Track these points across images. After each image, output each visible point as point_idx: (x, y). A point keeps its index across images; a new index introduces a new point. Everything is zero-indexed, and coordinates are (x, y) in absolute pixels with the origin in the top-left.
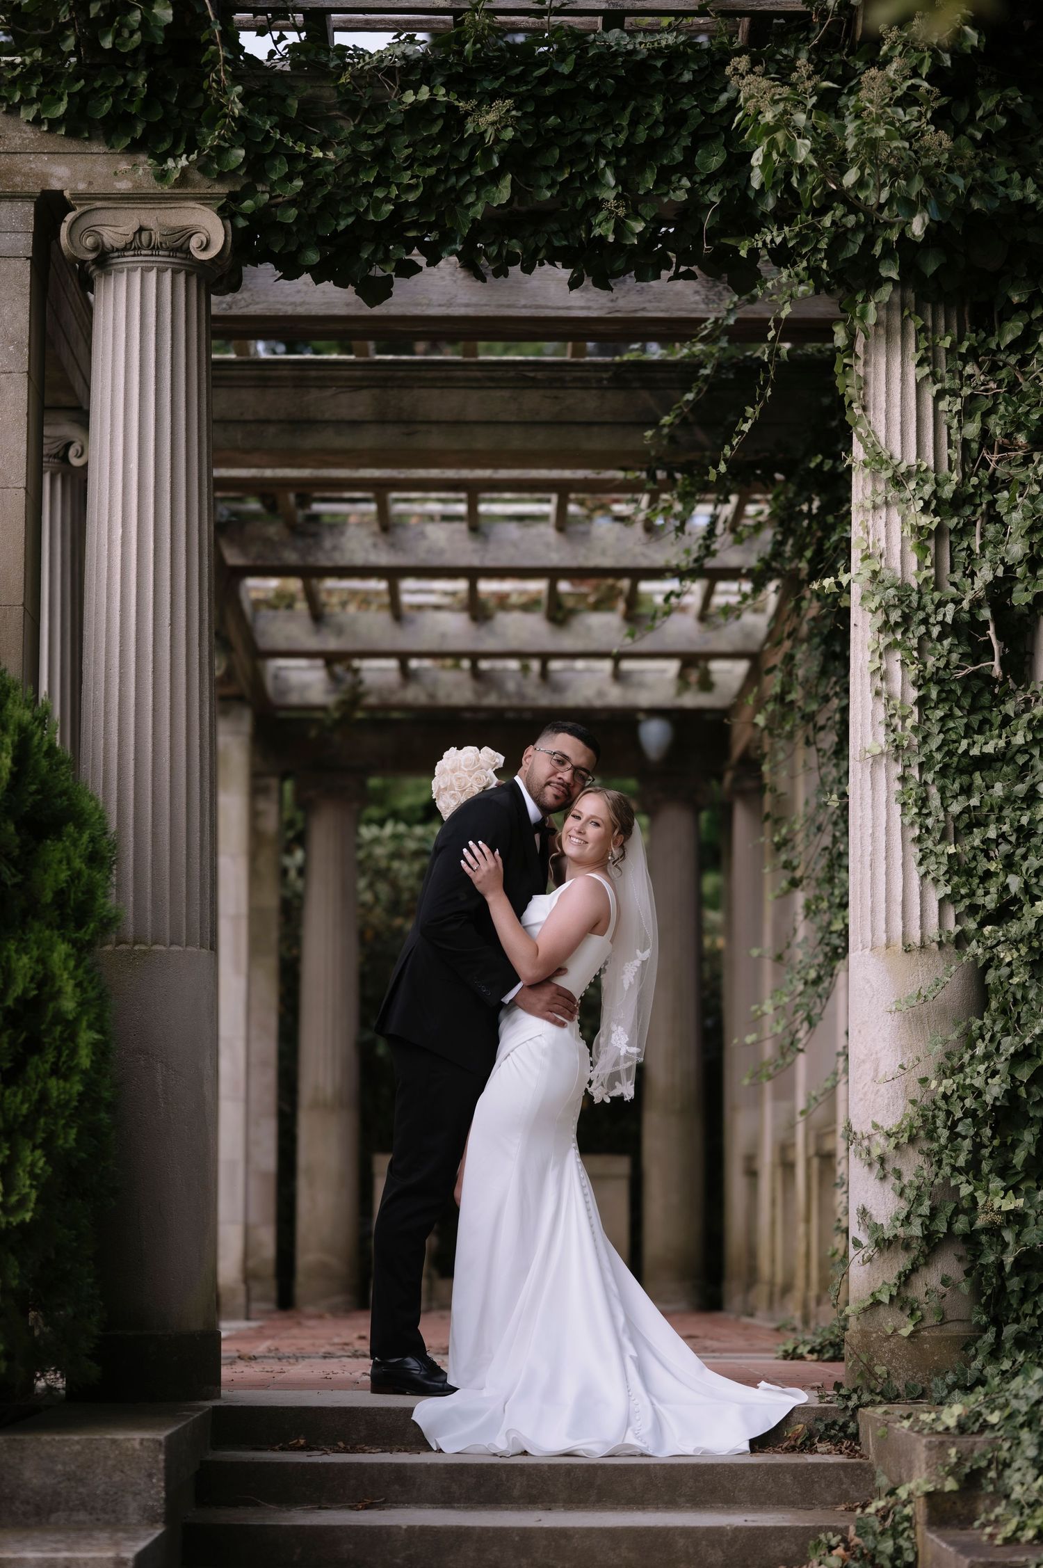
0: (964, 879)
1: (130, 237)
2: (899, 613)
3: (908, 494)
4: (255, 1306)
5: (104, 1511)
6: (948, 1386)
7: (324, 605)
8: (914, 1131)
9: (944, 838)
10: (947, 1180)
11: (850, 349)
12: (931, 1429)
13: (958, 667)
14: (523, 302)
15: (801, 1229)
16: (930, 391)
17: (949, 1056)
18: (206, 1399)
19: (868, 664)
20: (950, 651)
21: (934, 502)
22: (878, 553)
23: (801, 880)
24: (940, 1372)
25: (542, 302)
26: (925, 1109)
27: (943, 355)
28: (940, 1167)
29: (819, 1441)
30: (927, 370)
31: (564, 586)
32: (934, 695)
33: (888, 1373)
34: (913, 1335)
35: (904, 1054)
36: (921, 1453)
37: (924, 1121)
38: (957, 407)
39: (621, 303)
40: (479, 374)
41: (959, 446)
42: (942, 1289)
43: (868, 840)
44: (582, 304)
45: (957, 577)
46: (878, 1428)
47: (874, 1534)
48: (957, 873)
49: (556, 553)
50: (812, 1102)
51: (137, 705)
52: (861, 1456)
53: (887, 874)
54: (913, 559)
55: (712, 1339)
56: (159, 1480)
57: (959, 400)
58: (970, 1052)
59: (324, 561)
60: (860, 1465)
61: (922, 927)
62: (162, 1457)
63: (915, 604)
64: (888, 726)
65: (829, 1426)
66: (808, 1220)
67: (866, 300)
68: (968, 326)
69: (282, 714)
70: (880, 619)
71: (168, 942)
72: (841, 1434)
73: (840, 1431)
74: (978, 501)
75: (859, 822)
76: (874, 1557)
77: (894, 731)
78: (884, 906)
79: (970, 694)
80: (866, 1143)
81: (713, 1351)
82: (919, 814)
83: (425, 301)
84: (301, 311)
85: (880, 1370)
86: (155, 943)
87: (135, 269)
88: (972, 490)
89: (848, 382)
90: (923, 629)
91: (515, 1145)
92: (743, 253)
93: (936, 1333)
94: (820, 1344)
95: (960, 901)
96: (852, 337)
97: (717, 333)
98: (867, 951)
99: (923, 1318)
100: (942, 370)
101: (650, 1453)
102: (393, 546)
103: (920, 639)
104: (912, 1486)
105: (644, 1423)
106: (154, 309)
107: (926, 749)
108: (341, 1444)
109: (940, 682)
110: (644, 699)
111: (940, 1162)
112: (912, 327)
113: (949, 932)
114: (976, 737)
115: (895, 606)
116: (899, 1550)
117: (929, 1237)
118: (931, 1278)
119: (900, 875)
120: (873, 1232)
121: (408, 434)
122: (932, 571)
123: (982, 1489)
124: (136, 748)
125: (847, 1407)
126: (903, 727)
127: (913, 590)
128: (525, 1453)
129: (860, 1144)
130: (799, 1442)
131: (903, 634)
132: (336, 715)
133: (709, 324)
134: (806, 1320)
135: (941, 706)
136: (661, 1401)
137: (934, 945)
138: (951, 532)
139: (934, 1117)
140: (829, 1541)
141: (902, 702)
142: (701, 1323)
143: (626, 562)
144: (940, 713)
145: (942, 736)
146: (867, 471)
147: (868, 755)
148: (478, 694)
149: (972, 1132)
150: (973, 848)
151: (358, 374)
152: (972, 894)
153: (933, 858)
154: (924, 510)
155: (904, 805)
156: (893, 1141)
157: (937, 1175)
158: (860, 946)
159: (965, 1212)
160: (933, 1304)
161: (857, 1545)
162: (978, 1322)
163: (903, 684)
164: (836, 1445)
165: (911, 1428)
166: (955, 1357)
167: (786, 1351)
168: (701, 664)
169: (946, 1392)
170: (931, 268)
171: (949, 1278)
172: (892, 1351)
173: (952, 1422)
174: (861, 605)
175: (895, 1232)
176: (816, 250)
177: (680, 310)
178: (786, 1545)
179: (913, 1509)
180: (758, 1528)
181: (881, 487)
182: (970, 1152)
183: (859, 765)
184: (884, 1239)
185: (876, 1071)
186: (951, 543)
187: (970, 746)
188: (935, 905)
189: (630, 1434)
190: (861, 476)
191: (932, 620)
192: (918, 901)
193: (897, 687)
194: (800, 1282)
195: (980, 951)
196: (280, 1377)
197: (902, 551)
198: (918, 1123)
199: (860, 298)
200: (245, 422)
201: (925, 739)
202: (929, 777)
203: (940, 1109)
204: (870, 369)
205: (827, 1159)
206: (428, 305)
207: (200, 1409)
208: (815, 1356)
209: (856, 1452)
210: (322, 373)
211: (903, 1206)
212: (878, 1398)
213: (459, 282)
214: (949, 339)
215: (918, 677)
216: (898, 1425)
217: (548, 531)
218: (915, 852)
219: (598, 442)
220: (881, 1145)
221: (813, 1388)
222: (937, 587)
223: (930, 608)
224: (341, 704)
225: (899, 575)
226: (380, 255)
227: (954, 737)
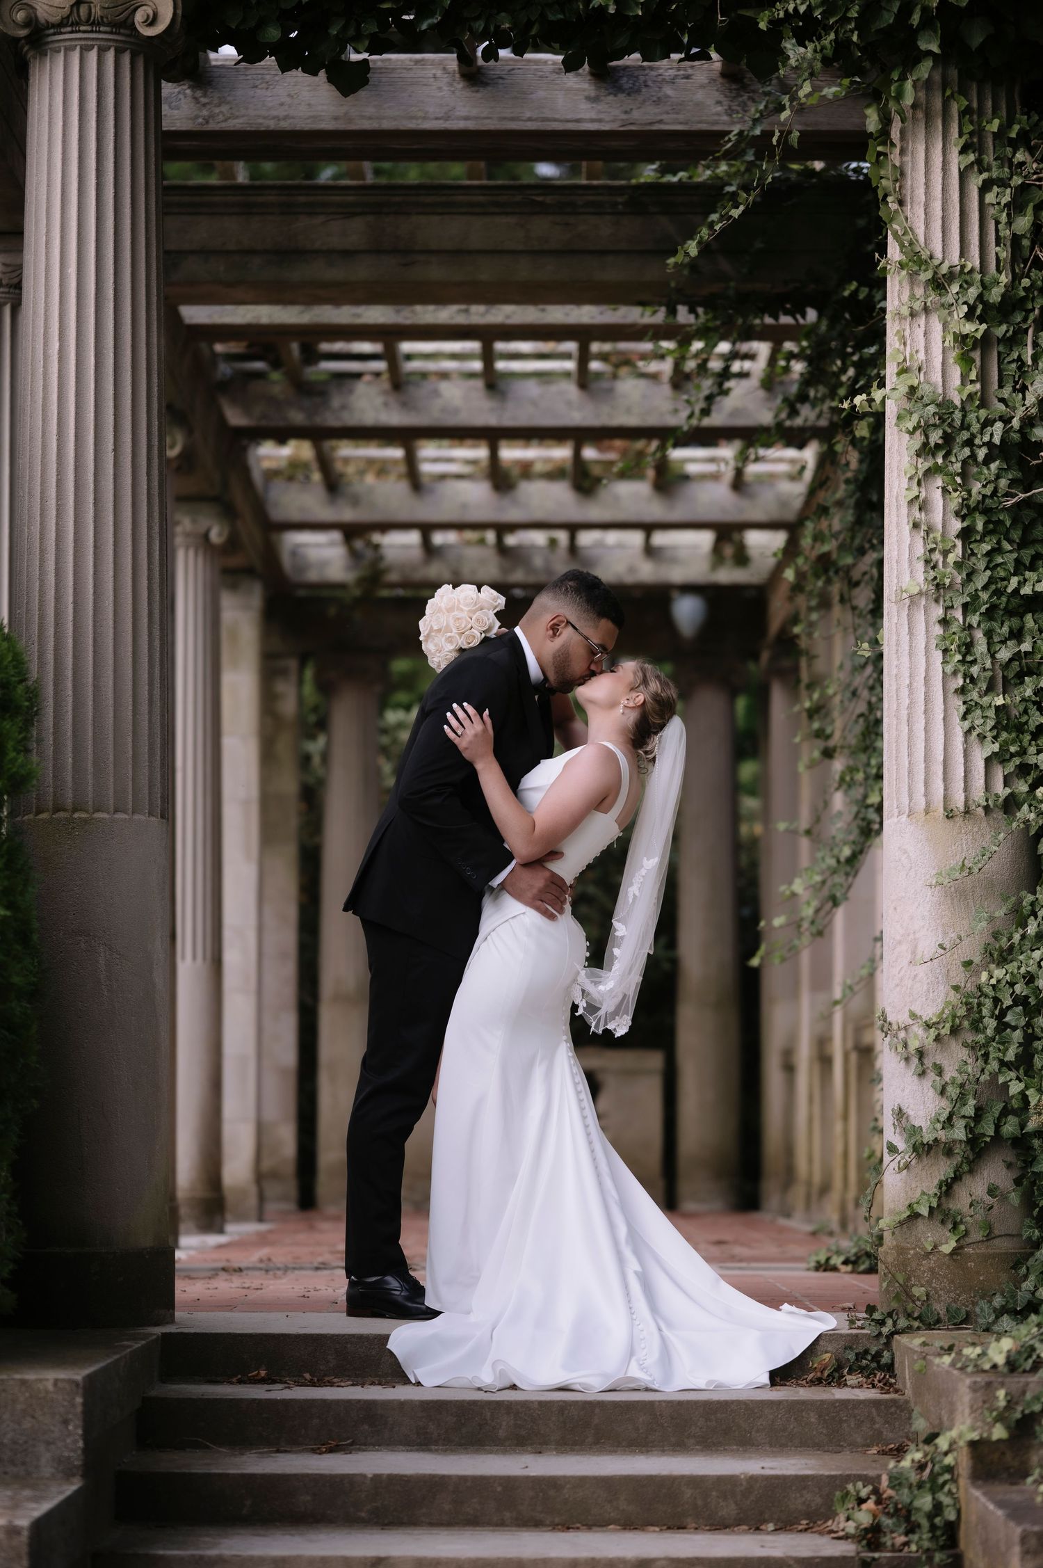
0: (1014, 735)
1: (66, 11)
2: (940, 432)
3: (950, 299)
4: (271, 1207)
5: (12, 1462)
6: (995, 1310)
7: (341, 475)
8: (957, 1021)
9: (990, 689)
10: (994, 1076)
11: (884, 135)
12: (976, 1366)
13: (1007, 495)
14: (528, 114)
15: (839, 1127)
16: (976, 182)
17: (996, 935)
18: (157, 1324)
19: (904, 492)
20: (998, 477)
21: (980, 307)
22: (916, 366)
23: (834, 749)
24: (987, 1295)
25: (548, 114)
26: (969, 996)
27: (990, 141)
28: (986, 1062)
29: (850, 1373)
30: (972, 157)
31: (589, 453)
32: (980, 526)
33: (928, 1295)
34: (955, 1252)
35: (945, 934)
36: (964, 1396)
37: (968, 1010)
38: (1007, 198)
39: (636, 115)
40: (481, 199)
41: (1008, 244)
42: (989, 1200)
43: (905, 692)
44: (593, 115)
45: (1006, 392)
46: (915, 1361)
47: (910, 1487)
48: (1006, 728)
49: (580, 413)
50: (848, 991)
51: (76, 541)
52: (896, 1391)
53: (926, 730)
54: (956, 373)
55: (742, 1244)
56: (76, 1427)
57: (1008, 191)
58: (1021, 931)
59: (332, 421)
60: (894, 1401)
61: (966, 790)
62: (79, 1400)
63: (958, 423)
64: (927, 562)
65: (860, 1356)
66: (845, 1117)
67: (903, 78)
68: (1018, 108)
69: (302, 593)
70: (918, 440)
71: (112, 809)
72: (874, 1365)
73: (872, 1361)
74: (1030, 307)
75: (894, 671)
76: (909, 1512)
77: (934, 568)
78: (922, 766)
79: (1020, 526)
80: (902, 1034)
81: (741, 1260)
82: (963, 662)
83: (420, 114)
84: (285, 125)
85: (918, 1291)
86: (97, 810)
87: (73, 48)
88: (1023, 294)
89: (882, 173)
90: (967, 452)
91: (496, 1039)
92: (763, 25)
93: (982, 1249)
94: (856, 1254)
95: (1009, 760)
96: (886, 121)
97: (743, 145)
98: (904, 818)
99: (967, 1233)
100: (989, 158)
101: (656, 1387)
102: (405, 405)
103: (964, 462)
104: (954, 1433)
105: (650, 1353)
106: (95, 93)
107: (971, 588)
108: (307, 1376)
109: (987, 511)
110: (677, 575)
111: (986, 1057)
112: (955, 109)
113: (997, 796)
114: (1028, 574)
115: (935, 426)
116: (938, 1508)
117: (973, 1141)
118: (975, 1188)
119: (942, 731)
120: (911, 1136)
121: (405, 265)
122: (978, 386)
123: (1036, 1437)
124: (75, 589)
125: (880, 1334)
126: (945, 563)
127: (956, 407)
128: (514, 1387)
129: (896, 1036)
130: (826, 1373)
131: (945, 457)
132: (357, 592)
133: (733, 137)
134: (844, 1224)
135: (987, 539)
136: (670, 1325)
137: (980, 811)
138: (999, 341)
139: (980, 1005)
140: (858, 1492)
141: (943, 535)
142: (733, 1227)
143: (652, 421)
144: (986, 547)
145: (988, 573)
146: (904, 273)
147: (905, 595)
148: (504, 571)
149: (1022, 1022)
150: (1023, 700)
151: (351, 199)
152: (1023, 752)
153: (978, 712)
154: (969, 316)
155: (945, 651)
156: (933, 1033)
157: (983, 1070)
158: (896, 812)
159: (1014, 1112)
160: (979, 1217)
161: (890, 1498)
162: (1029, 1238)
163: (944, 515)
164: (868, 1377)
165: (953, 1364)
166: (1004, 1277)
167: (818, 1262)
168: (736, 536)
169: (993, 1317)
170: (976, 40)
171: (997, 1188)
172: (932, 1270)
173: (1000, 1360)
174: (897, 425)
175: (935, 1135)
176: (845, 20)
177: (700, 122)
178: (808, 1496)
179: (955, 1459)
180: (777, 1477)
181: (919, 292)
182: (1020, 1044)
183: (894, 608)
184: (922, 1144)
185: (914, 952)
186: (999, 354)
187: (1021, 584)
188: (980, 765)
189: (633, 1364)
190: (897, 279)
191: (977, 441)
192: (961, 760)
193: (937, 517)
194: (838, 1183)
195: (1032, 816)
196: (253, 1295)
197: (943, 364)
198: (962, 1012)
199: (895, 76)
200: (228, 252)
201: (970, 577)
202: (974, 619)
203: (986, 996)
204: (908, 159)
205: (866, 1053)
206: (424, 118)
207: (145, 1336)
208: (849, 1268)
209: (891, 1385)
210: (311, 199)
211: (945, 1106)
212: (916, 1324)
213: (458, 93)
214: (996, 122)
215: (962, 505)
216: (937, 1361)
217: (571, 389)
218: (958, 705)
219: (613, 272)
220: (919, 1037)
221: (843, 1309)
222: (984, 404)
223: (976, 427)
224: (361, 581)
225: (940, 390)
226: (351, 32)
227: (1002, 574)
